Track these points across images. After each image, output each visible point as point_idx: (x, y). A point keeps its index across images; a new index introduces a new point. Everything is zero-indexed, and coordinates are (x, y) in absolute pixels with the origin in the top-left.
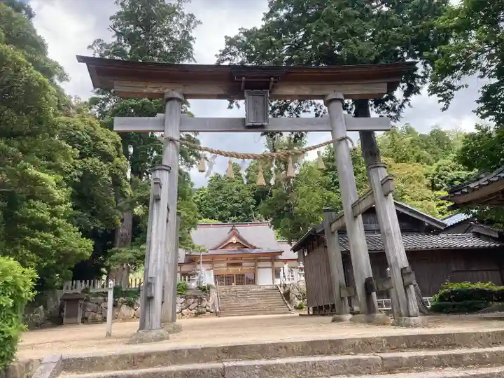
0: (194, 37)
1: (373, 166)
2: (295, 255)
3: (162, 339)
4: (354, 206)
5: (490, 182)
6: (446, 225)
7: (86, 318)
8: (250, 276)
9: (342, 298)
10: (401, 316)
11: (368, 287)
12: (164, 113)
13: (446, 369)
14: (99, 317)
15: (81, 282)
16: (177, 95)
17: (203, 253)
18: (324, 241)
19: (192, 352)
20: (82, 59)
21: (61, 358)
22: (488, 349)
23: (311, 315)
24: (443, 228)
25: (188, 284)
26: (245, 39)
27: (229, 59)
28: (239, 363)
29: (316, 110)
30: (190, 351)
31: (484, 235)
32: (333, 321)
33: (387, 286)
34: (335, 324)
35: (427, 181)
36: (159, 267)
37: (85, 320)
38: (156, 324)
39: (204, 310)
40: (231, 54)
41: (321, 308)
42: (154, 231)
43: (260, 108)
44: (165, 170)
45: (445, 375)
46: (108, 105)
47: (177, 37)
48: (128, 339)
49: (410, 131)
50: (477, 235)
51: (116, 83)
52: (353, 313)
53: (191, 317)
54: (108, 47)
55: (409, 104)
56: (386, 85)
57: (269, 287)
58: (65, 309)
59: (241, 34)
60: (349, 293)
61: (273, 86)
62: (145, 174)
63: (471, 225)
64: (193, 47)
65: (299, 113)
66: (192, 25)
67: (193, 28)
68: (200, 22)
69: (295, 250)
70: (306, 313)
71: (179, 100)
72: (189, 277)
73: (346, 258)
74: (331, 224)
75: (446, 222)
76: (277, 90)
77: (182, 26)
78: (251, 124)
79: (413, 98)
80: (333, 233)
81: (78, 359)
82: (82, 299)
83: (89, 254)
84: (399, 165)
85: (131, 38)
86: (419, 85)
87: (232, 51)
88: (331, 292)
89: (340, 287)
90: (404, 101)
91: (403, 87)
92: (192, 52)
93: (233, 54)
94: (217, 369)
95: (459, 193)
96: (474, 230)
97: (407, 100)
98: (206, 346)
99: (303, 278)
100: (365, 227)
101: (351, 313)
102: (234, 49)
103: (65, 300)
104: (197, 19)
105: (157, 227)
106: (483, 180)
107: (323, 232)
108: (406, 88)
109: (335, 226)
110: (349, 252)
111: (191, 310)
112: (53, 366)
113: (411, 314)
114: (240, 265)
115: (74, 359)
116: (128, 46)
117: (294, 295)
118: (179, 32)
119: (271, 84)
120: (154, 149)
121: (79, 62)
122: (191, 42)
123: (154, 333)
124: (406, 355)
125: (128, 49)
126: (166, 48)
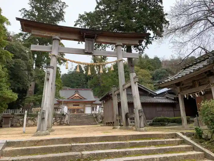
0: (65, 11)
1: (131, 72)
2: (100, 102)
3: (47, 134)
4: (123, 86)
5: (172, 80)
6: (156, 94)
7: (13, 125)
8: (82, 110)
9: (117, 120)
10: (137, 127)
11: (127, 116)
12: (52, 44)
13: (151, 146)
14: (18, 124)
15: (11, 110)
16: (57, 37)
17: (64, 100)
18: (112, 98)
19: (59, 140)
20: (18, 19)
21: (6, 141)
22: (166, 140)
23: (105, 126)
24: (155, 95)
25: (57, 112)
26: (86, 16)
27: (79, 24)
28: (77, 144)
29: (112, 47)
30: (59, 139)
31: (169, 98)
32: (113, 128)
33: (133, 116)
34: (114, 130)
35: (151, 77)
36: (47, 107)
37: (12, 126)
38: (45, 128)
39: (63, 123)
40: (80, 22)
41: (109, 123)
42: (46, 92)
43: (91, 46)
44: (51, 68)
45: (150, 149)
46: (27, 36)
47: (58, 11)
48: (33, 134)
49: (147, 57)
50: (167, 98)
51: (32, 30)
52: (121, 125)
53: (57, 126)
54: (28, 12)
55: (147, 48)
56: (138, 41)
57: (89, 114)
58: (3, 121)
59: (85, 14)
60: (120, 118)
61: (96, 38)
62: (41, 67)
63: (165, 94)
64: (64, 16)
65: (105, 48)
66: (64, 6)
67: (64, 8)
68: (67, 6)
69: (100, 100)
70: (103, 125)
71: (58, 39)
72: (57, 109)
73: (119, 104)
74: (115, 92)
75: (156, 92)
76: (97, 40)
77: (60, 6)
78: (87, 52)
79: (149, 45)
80: (115, 95)
81: (13, 142)
82: (11, 117)
83: (16, 99)
84: (141, 70)
85: (38, 9)
86: (151, 41)
87: (81, 21)
88: (113, 117)
89: (116, 116)
90: (145, 46)
91: (145, 41)
92: (64, 18)
93: (81, 22)
94: (69, 146)
95: (161, 83)
96: (166, 96)
97: (146, 46)
98: (65, 138)
99: (103, 111)
100: (127, 93)
101: (120, 125)
102: (81, 20)
103: (4, 117)
104: (66, 4)
105: (47, 90)
106: (169, 79)
107: (111, 94)
108: (146, 41)
109: (116, 93)
110: (121, 102)
111: (58, 123)
112: (3, 144)
113: (141, 127)
114: (78, 105)
115: (12, 142)
116: (37, 13)
117: (99, 118)
118: (58, 9)
119: (96, 37)
120: (45, 57)
121: (17, 20)
122: (64, 14)
123: (44, 132)
124: (138, 141)
125: (37, 14)
126: (53, 15)
